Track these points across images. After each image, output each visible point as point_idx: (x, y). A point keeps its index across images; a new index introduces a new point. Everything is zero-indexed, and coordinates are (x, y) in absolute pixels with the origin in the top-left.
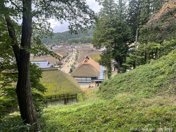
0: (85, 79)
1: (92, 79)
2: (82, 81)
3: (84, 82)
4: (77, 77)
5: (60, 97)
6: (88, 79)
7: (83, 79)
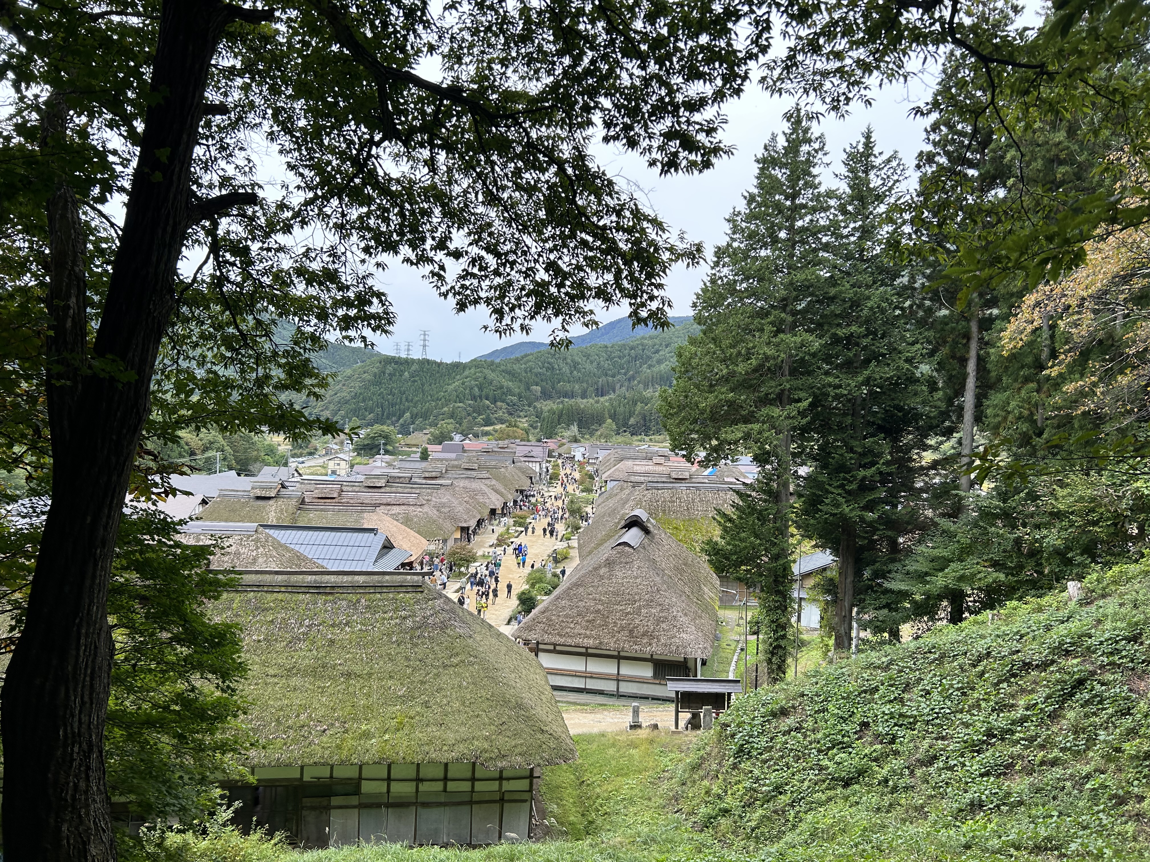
0: (609, 668)
1: (656, 676)
2: (591, 684)
3: (601, 693)
4: (555, 650)
5: (419, 780)
6: (627, 670)
7: (595, 666)
